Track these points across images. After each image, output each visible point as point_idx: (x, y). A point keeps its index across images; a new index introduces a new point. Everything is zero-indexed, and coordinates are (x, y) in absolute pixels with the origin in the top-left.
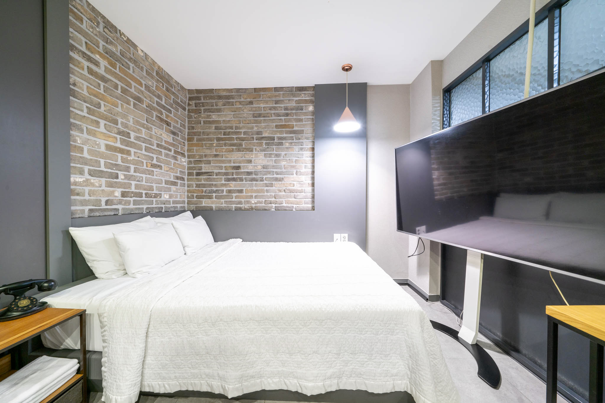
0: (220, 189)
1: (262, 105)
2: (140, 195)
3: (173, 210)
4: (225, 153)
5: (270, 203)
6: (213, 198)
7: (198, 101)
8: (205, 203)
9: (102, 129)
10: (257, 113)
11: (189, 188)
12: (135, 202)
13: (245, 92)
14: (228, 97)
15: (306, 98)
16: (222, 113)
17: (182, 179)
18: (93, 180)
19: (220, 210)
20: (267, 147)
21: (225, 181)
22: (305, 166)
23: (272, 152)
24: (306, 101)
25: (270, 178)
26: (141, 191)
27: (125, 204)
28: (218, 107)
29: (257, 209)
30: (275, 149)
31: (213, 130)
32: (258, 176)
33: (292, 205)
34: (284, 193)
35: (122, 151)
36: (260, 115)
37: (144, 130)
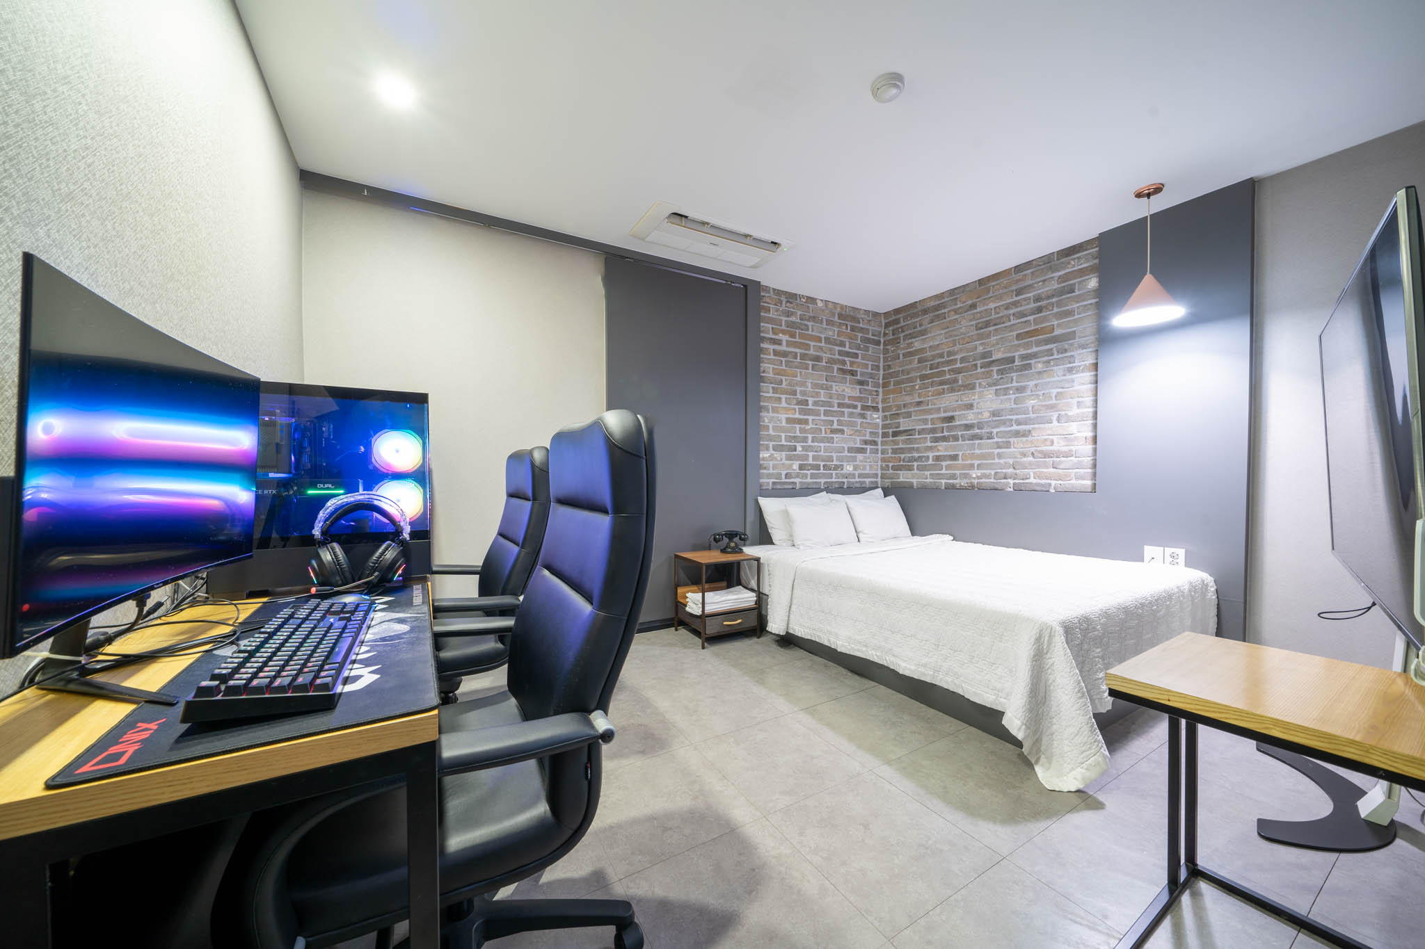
0: (924, 455)
1: (992, 306)
2: (818, 467)
3: (859, 486)
4: (932, 398)
5: (1005, 478)
6: (913, 470)
7: (895, 326)
8: (904, 477)
9: (784, 404)
10: (982, 322)
11: (883, 456)
12: (813, 476)
13: (963, 292)
14: (937, 308)
15: (1082, 266)
16: (929, 335)
17: (873, 443)
18: (777, 455)
19: (924, 488)
20: (1000, 377)
21: (931, 442)
22: (1078, 402)
23: (1009, 385)
24: (1082, 272)
25: (1005, 432)
26: (818, 463)
27: (802, 478)
28: (923, 327)
29: (981, 489)
30: (1014, 378)
31: (915, 364)
32: (983, 431)
33: (1048, 481)
34: (1031, 459)
35: (800, 421)
36: (987, 324)
37: (822, 392)
